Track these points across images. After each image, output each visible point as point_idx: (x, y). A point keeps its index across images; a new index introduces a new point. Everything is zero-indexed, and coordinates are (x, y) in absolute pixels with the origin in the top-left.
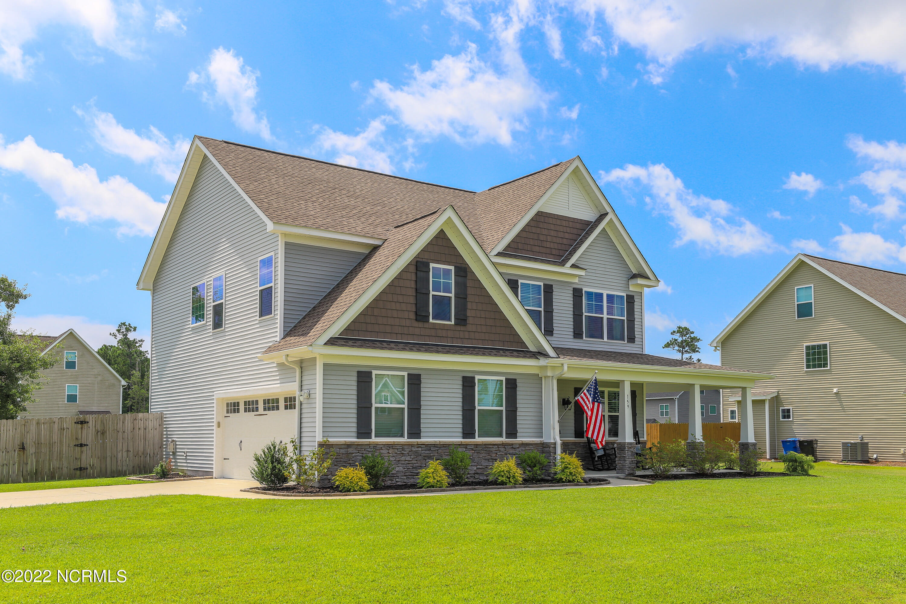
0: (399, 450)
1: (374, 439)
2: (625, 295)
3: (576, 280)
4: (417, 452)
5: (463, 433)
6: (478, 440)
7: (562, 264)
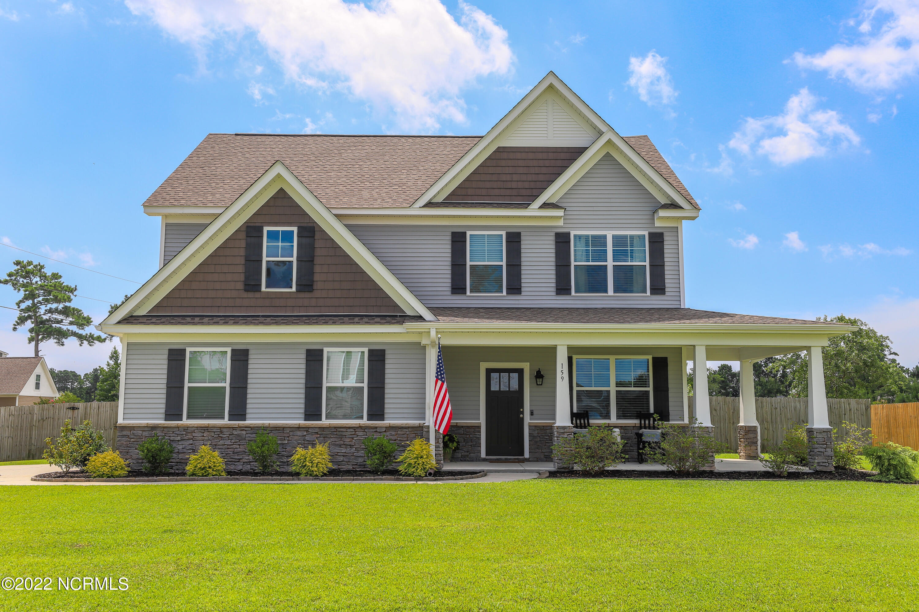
0: (215, 433)
1: (185, 421)
2: (646, 233)
3: (561, 223)
4: (240, 436)
5: (306, 415)
6: (325, 422)
7: (526, 206)
